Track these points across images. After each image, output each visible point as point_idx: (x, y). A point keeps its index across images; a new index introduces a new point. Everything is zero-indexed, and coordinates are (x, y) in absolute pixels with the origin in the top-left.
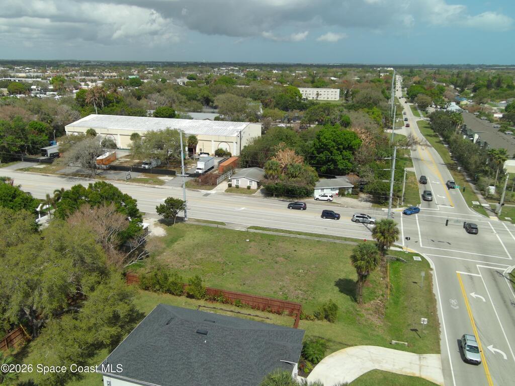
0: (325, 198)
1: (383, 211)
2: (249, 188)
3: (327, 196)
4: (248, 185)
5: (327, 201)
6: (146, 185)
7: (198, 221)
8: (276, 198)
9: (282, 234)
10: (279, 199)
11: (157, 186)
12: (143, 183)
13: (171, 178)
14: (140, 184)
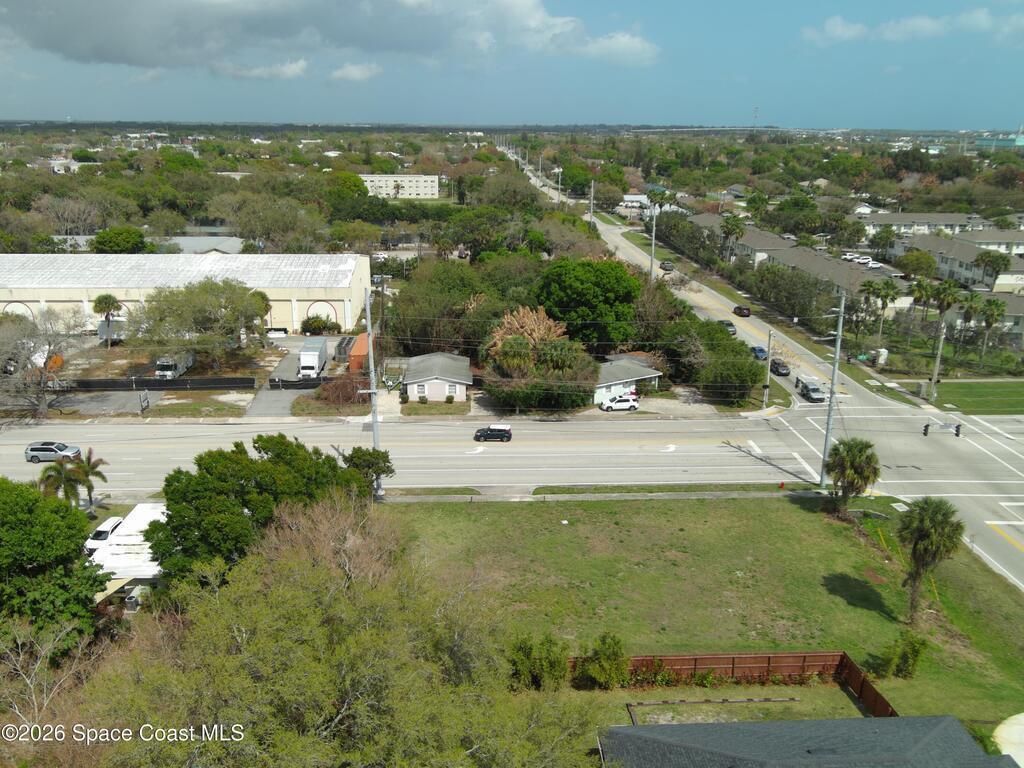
0: (626, 405)
1: (746, 418)
2: (450, 400)
3: (628, 401)
4: (447, 394)
5: (629, 410)
6: (201, 420)
7: (409, 492)
8: (524, 417)
9: (615, 496)
10: (532, 417)
11: (231, 420)
12: (187, 416)
13: (249, 396)
14: (183, 419)
